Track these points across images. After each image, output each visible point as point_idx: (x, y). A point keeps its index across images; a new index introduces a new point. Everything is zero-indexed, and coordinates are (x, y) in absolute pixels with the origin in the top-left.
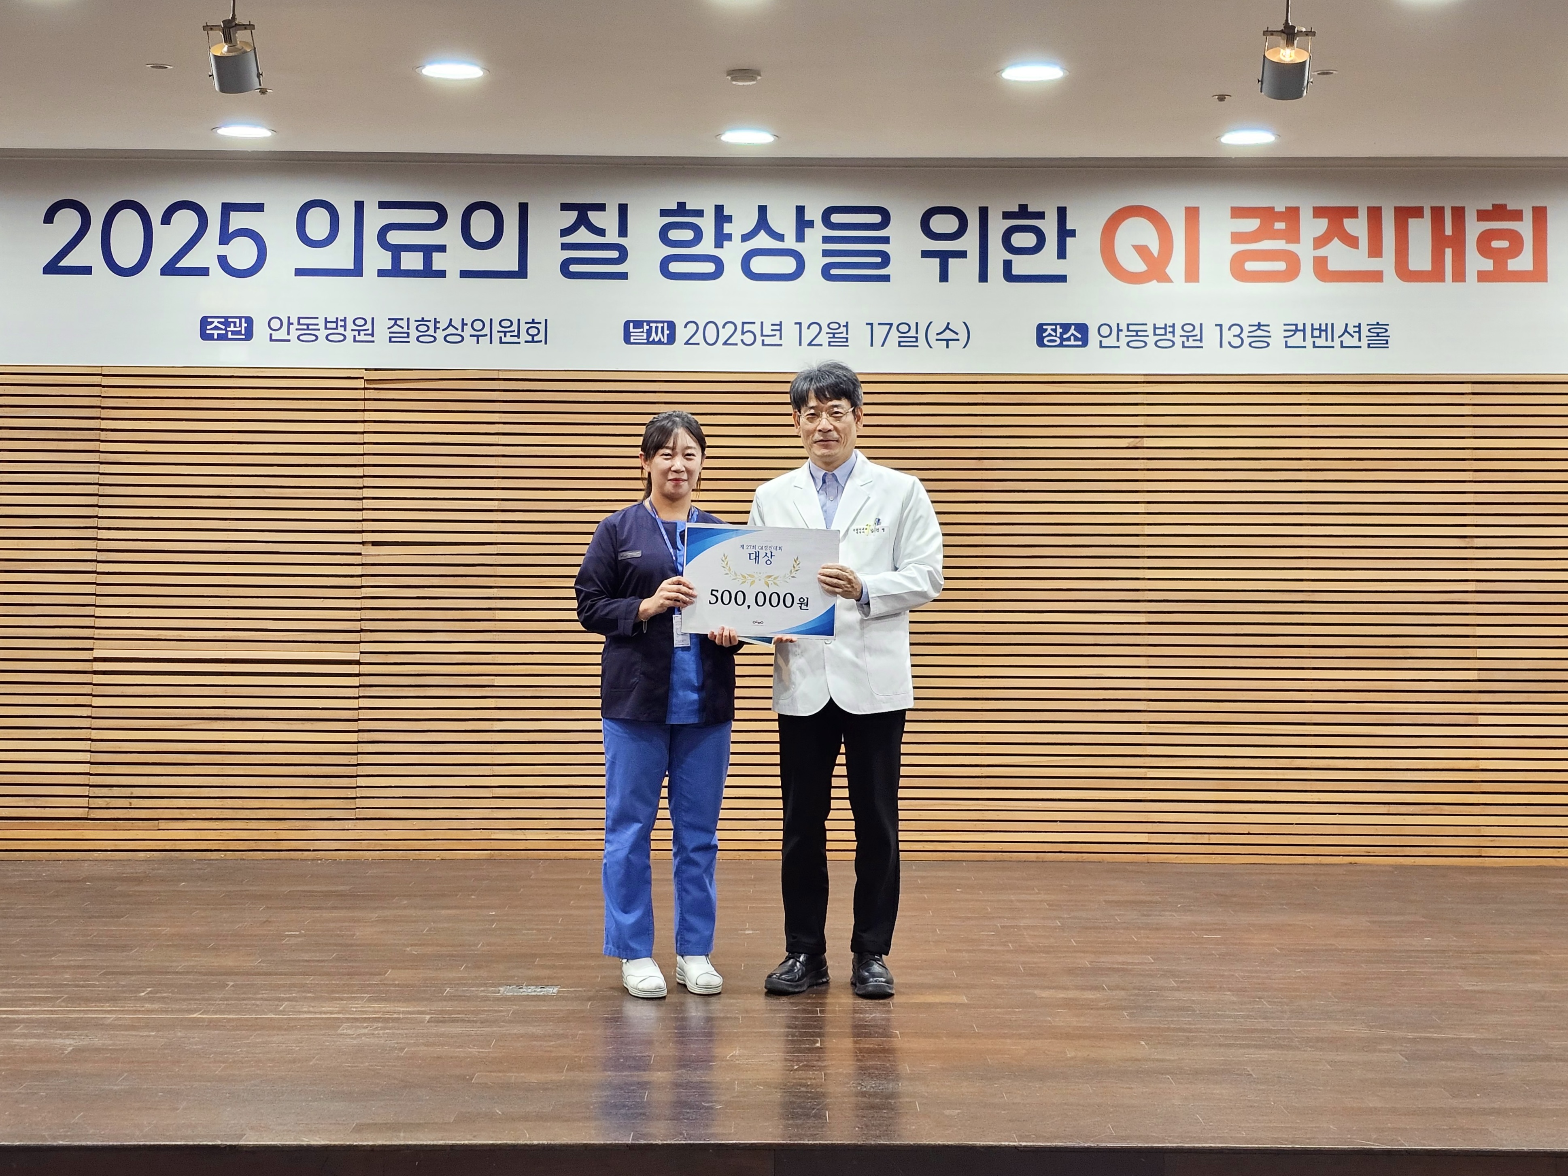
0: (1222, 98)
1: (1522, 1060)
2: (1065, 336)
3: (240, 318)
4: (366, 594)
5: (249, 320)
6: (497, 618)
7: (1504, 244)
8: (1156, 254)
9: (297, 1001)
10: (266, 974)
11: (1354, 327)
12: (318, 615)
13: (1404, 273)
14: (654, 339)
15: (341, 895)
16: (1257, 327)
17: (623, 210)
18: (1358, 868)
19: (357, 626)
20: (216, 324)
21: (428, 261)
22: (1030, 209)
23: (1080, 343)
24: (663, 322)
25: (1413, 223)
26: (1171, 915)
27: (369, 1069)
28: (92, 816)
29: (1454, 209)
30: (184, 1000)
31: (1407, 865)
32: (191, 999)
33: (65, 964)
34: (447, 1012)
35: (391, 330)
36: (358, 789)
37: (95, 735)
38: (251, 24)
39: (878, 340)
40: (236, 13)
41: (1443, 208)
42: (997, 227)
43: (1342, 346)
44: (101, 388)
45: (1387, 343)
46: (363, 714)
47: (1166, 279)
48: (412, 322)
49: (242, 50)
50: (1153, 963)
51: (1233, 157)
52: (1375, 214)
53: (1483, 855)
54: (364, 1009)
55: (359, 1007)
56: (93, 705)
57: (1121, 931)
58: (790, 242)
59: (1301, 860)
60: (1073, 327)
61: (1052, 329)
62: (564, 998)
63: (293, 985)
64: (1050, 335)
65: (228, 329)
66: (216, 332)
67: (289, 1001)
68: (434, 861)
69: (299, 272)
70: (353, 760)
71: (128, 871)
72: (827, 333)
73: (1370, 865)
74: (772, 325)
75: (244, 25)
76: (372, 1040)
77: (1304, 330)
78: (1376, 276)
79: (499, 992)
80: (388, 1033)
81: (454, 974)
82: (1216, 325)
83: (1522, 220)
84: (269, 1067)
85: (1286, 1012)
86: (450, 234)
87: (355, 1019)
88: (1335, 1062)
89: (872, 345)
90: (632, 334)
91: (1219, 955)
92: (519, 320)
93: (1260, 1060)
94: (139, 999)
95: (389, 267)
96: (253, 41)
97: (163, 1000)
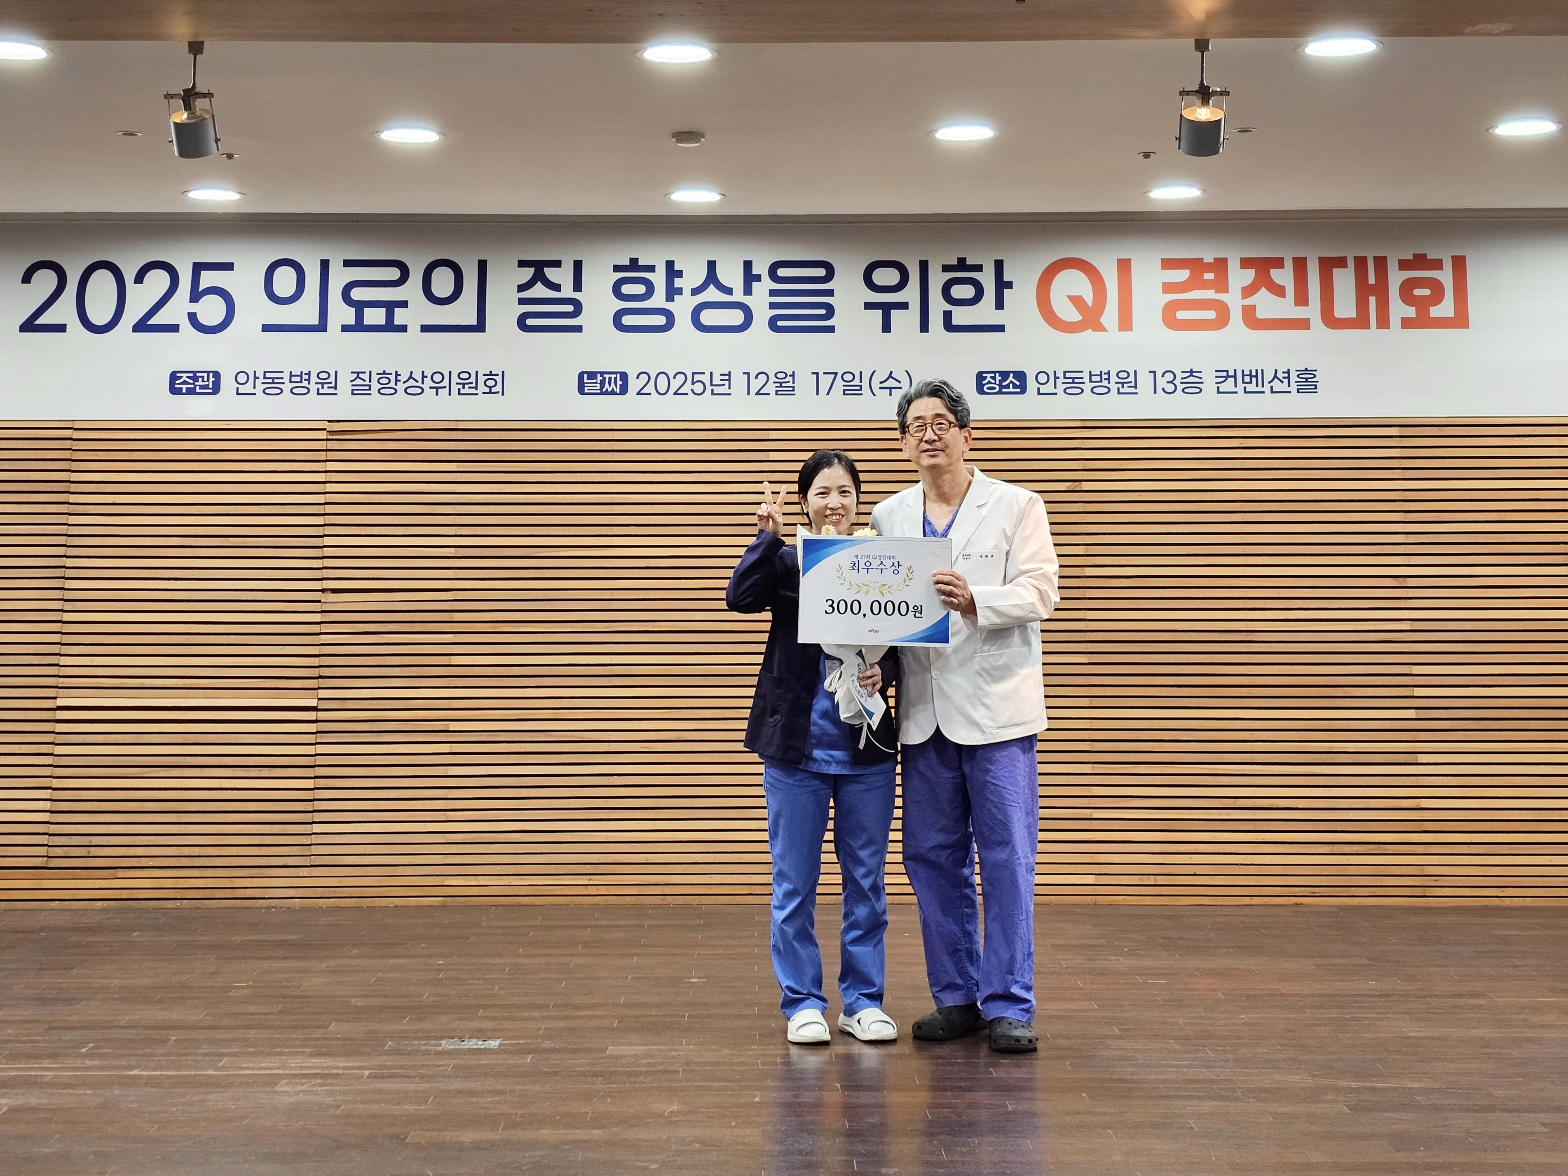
0: (1147, 155)
1: (1466, 1111)
2: (1004, 384)
3: (208, 372)
4: (326, 641)
5: (217, 375)
6: (452, 664)
7: (1426, 292)
8: (1090, 304)
9: (237, 1056)
10: (210, 1028)
11: (1283, 373)
13: (1331, 321)
14: (607, 390)
15: (293, 945)
16: (1189, 374)
17: (578, 266)
18: (1303, 909)
19: (315, 672)
20: (184, 378)
21: (390, 316)
22: (969, 262)
23: (1019, 390)
24: (615, 373)
25: (1336, 272)
26: (1116, 960)
27: (303, 1129)
28: (51, 865)
29: (1376, 259)
30: (125, 1056)
31: (1351, 906)
32: (131, 1055)
33: (10, 1018)
34: (387, 1067)
35: (354, 383)
36: (313, 836)
37: (56, 783)
38: (211, 92)
39: (824, 389)
40: (196, 82)
41: (1366, 257)
42: (937, 279)
43: (1272, 392)
44: (72, 441)
45: (1316, 388)
46: (320, 760)
47: (1101, 328)
48: (374, 374)
49: (201, 117)
50: (1096, 1010)
51: (1163, 211)
52: (1300, 265)
53: (1428, 895)
54: (304, 1065)
55: (297, 1064)
57: (1067, 976)
58: (738, 296)
59: (1247, 900)
60: (1012, 375)
61: (991, 377)
62: (505, 1052)
63: (234, 1040)
64: (989, 382)
66: (184, 387)
67: (229, 1056)
68: (386, 909)
69: (266, 328)
70: (309, 806)
71: (85, 921)
72: (774, 382)
73: (1314, 905)
74: (721, 375)
75: (203, 93)
76: (312, 1098)
77: (1235, 376)
78: (1303, 324)
79: (440, 1045)
80: (325, 1090)
81: (396, 1027)
82: (1150, 372)
83: (1442, 269)
84: (204, 1126)
85: (1229, 1061)
86: (412, 290)
87: (293, 1075)
88: (1278, 1114)
89: (818, 394)
90: (586, 385)
91: (1164, 1001)
92: (477, 372)
93: (1202, 1112)
94: (80, 1055)
95: (352, 322)
96: (212, 108)
97: (103, 1055)
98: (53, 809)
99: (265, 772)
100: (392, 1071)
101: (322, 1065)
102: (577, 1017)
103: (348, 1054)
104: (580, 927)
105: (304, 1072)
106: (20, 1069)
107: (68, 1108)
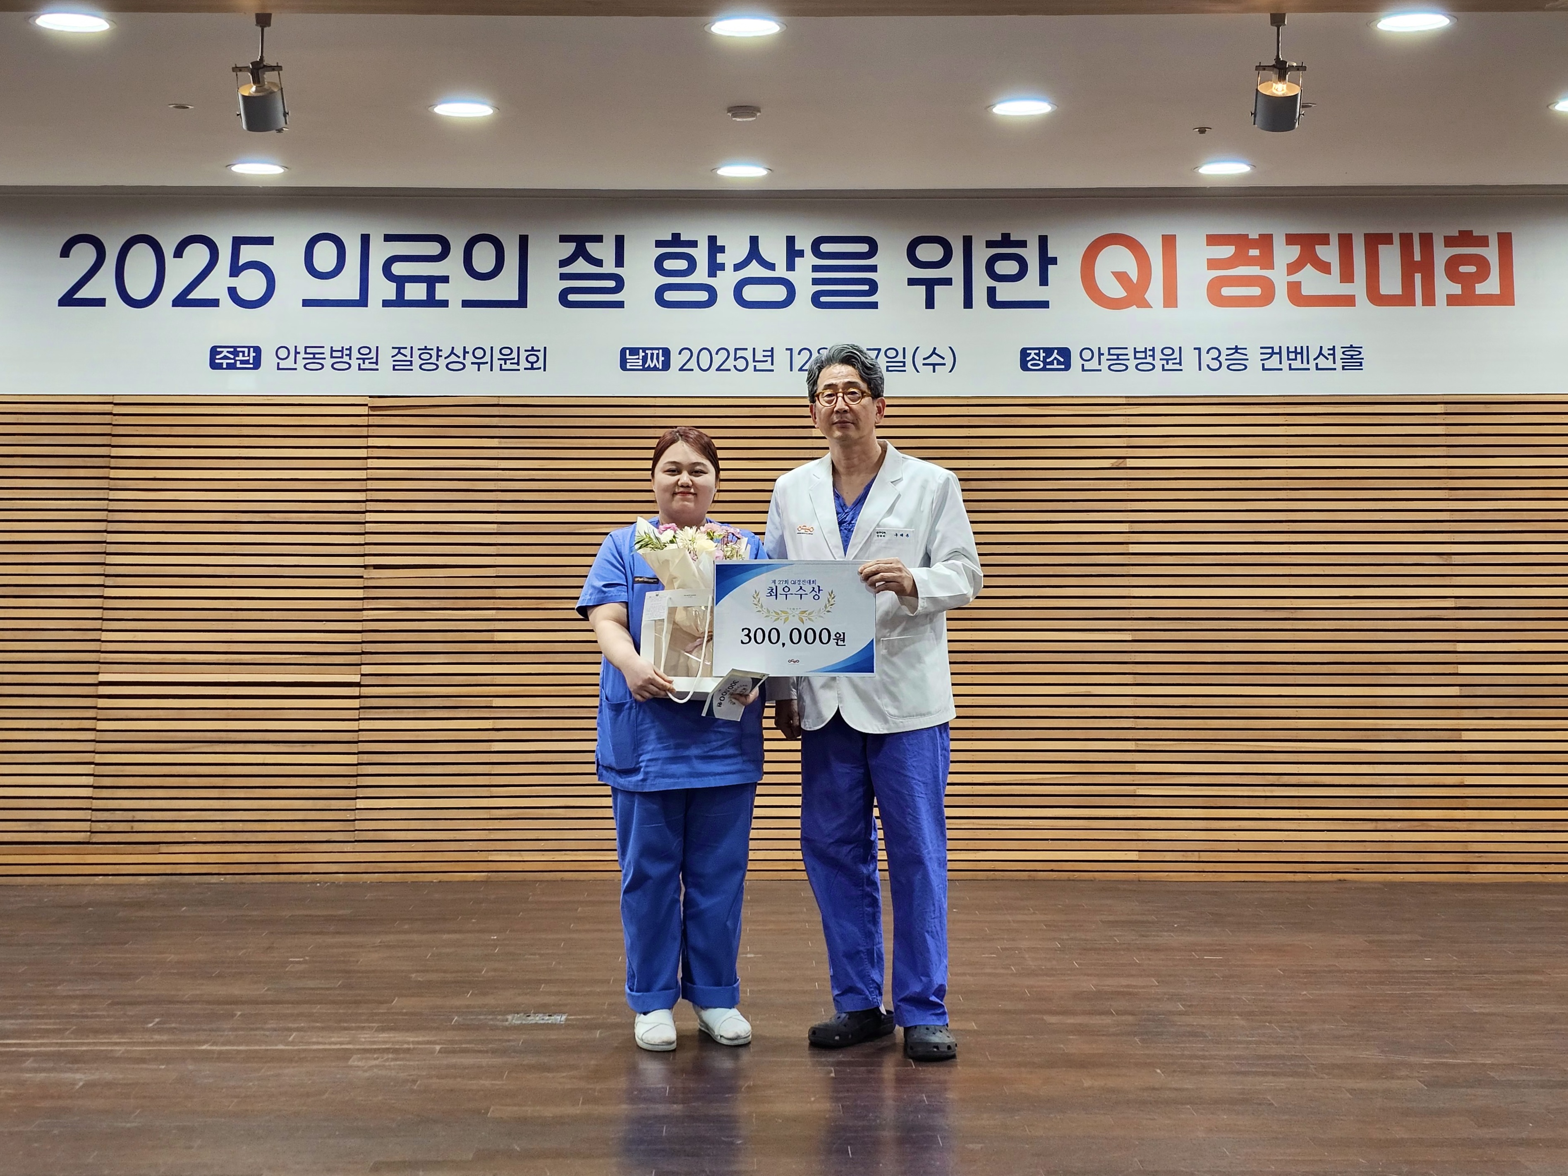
0: (1202, 131)
1: (1542, 1087)
2: (1048, 360)
3: (249, 348)
4: (368, 616)
5: (258, 350)
7: (1472, 269)
8: (1135, 280)
9: (305, 1031)
10: (273, 1002)
11: (1329, 349)
12: (320, 638)
13: (1376, 297)
14: (649, 365)
15: (341, 919)
16: (1234, 351)
17: (620, 241)
18: (1348, 885)
19: (358, 648)
20: (225, 353)
21: (431, 291)
22: (1013, 238)
23: (1063, 367)
24: (658, 349)
25: (1383, 249)
26: (1170, 936)
27: (383, 1103)
28: (94, 840)
29: (1422, 235)
30: (193, 1031)
31: (1396, 882)
32: (199, 1030)
33: (71, 993)
34: (457, 1042)
35: (395, 358)
36: (357, 811)
37: (98, 758)
38: (279, 65)
40: (264, 55)
41: (1411, 234)
42: (981, 255)
43: (1317, 369)
44: (112, 416)
45: (1361, 365)
46: (364, 736)
47: (1144, 304)
48: (415, 350)
49: (270, 91)
50: (1158, 986)
51: (1208, 187)
52: (1345, 241)
53: (1471, 871)
54: (374, 1040)
55: (367, 1039)
56: (98, 728)
57: (1122, 953)
58: (781, 271)
59: (1290, 877)
60: (1056, 351)
61: (1035, 354)
62: (572, 1027)
63: (300, 1015)
64: (1033, 359)
65: (237, 358)
66: (225, 362)
67: (297, 1031)
68: (432, 884)
69: (307, 303)
70: (352, 782)
71: (130, 896)
74: (764, 351)
75: (271, 66)
76: (383, 1072)
77: (1280, 353)
78: (1348, 301)
79: (507, 1020)
80: (400, 1065)
81: (461, 1002)
82: (1195, 349)
83: (1488, 246)
84: (283, 1101)
85: (1298, 1037)
86: (453, 265)
87: (364, 1049)
88: (1355, 1090)
90: (628, 361)
91: (1223, 977)
92: (519, 348)
93: (1278, 1088)
94: (147, 1030)
95: (393, 297)
96: (280, 81)
97: (171, 1031)
98: (95, 785)
100: (463, 1046)
101: (393, 1039)
103: (417, 1029)
105: (375, 1047)
106: (89, 1044)
107: (143, 1084)
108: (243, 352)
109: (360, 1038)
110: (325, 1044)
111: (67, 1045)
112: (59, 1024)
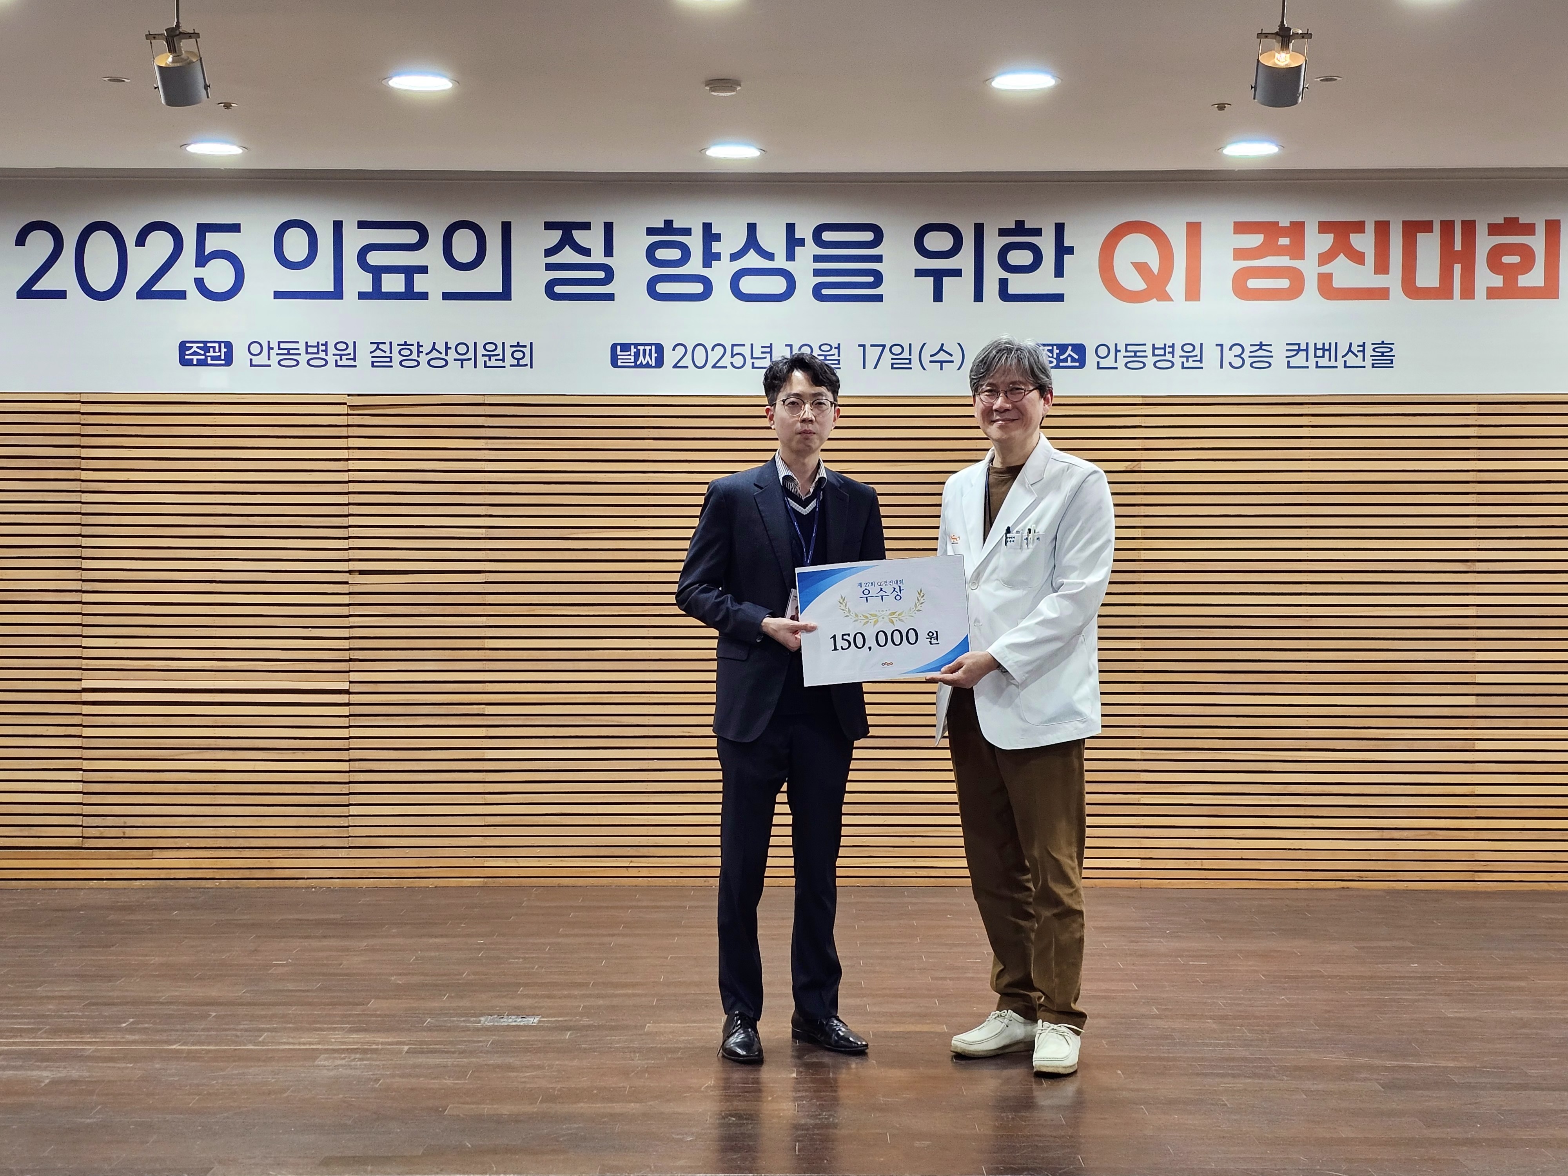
0: (1221, 107)
1: (1499, 1089)
2: (1062, 357)
3: (220, 343)
4: (354, 623)
5: (229, 345)
6: (486, 647)
7: (1516, 259)
8: (1156, 271)
9: (276, 1031)
10: (249, 1004)
11: (1358, 346)
12: (305, 645)
13: (1412, 290)
14: (642, 362)
15: (332, 923)
16: (1258, 347)
17: (609, 228)
18: (1350, 893)
19: (346, 655)
20: (194, 349)
21: (409, 283)
22: (1027, 226)
23: (1077, 364)
24: (651, 344)
25: (1421, 238)
26: (1160, 942)
27: (343, 1101)
28: (87, 845)
29: (1464, 223)
30: (166, 1031)
31: (1399, 890)
32: (172, 1030)
33: (50, 994)
34: (426, 1043)
35: (373, 354)
36: (350, 818)
37: (86, 765)
38: (196, 32)
39: (870, 363)
40: (180, 21)
41: (1453, 221)
42: (993, 244)
43: (1346, 367)
44: (80, 415)
45: (1392, 363)
46: (354, 743)
47: (1165, 297)
48: (394, 345)
49: (188, 61)
50: (1135, 990)
51: (1237, 170)
52: (1382, 229)
53: (1476, 879)
54: (344, 1040)
55: (337, 1038)
56: (84, 735)
57: (1108, 958)
58: (780, 262)
59: (1293, 885)
60: (1070, 348)
62: (544, 1028)
63: (274, 1016)
65: (208, 354)
66: (195, 358)
67: (268, 1031)
68: (428, 889)
69: (278, 295)
70: (345, 789)
71: (122, 900)
73: (1363, 890)
74: (762, 347)
75: (188, 33)
76: (349, 1072)
77: (1307, 350)
78: (1382, 294)
79: (479, 1022)
80: (365, 1065)
81: (435, 1004)
82: (1217, 345)
83: (1534, 234)
84: (244, 1099)
85: (1266, 1040)
86: (432, 254)
87: (333, 1050)
88: (1311, 1091)
89: (864, 368)
90: (619, 357)
91: (1204, 982)
92: (503, 343)
93: (1235, 1089)
94: (120, 1030)
95: (370, 289)
96: (199, 50)
97: (144, 1031)
98: (84, 790)
99: (299, 755)
100: (432, 1047)
101: (362, 1040)
102: (616, 996)
103: (389, 1030)
104: (622, 908)
105: (343, 1047)
107: (109, 1081)
108: (214, 348)
109: (331, 1038)
110: (293, 1044)
111: (37, 1044)
112: (33, 1023)
